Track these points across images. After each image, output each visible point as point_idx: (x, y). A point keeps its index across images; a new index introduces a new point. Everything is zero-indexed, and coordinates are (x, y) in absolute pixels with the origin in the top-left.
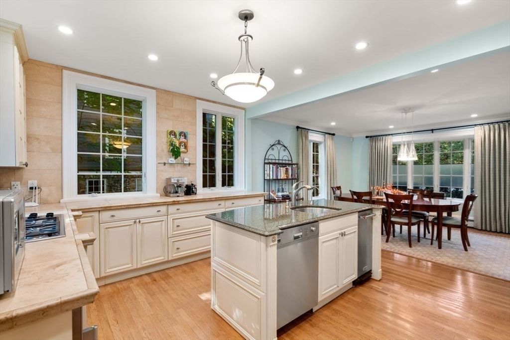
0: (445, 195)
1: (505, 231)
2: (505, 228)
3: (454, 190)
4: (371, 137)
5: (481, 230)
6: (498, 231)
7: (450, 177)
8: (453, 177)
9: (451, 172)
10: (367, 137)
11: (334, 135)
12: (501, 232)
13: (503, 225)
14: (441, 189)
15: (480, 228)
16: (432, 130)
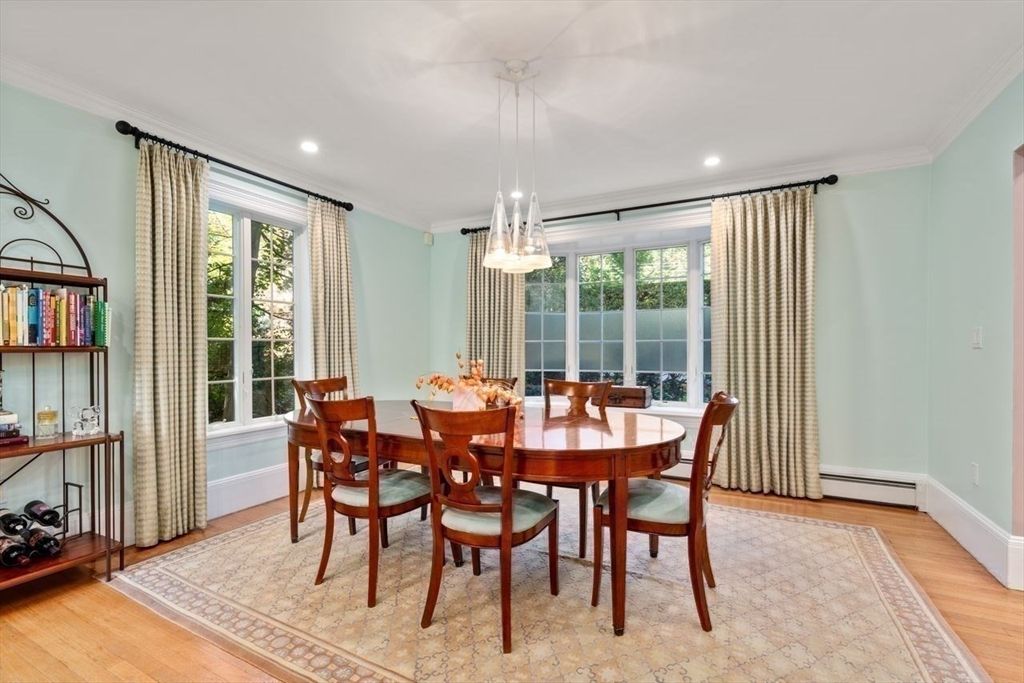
0: (649, 393)
1: (781, 489)
2: (781, 479)
3: (668, 380)
4: (475, 231)
5: (729, 488)
6: (766, 491)
7: (658, 343)
8: (664, 343)
9: (662, 333)
10: (465, 231)
11: (349, 207)
12: (772, 493)
13: (776, 472)
14: (641, 378)
15: (726, 485)
16: (617, 212)
